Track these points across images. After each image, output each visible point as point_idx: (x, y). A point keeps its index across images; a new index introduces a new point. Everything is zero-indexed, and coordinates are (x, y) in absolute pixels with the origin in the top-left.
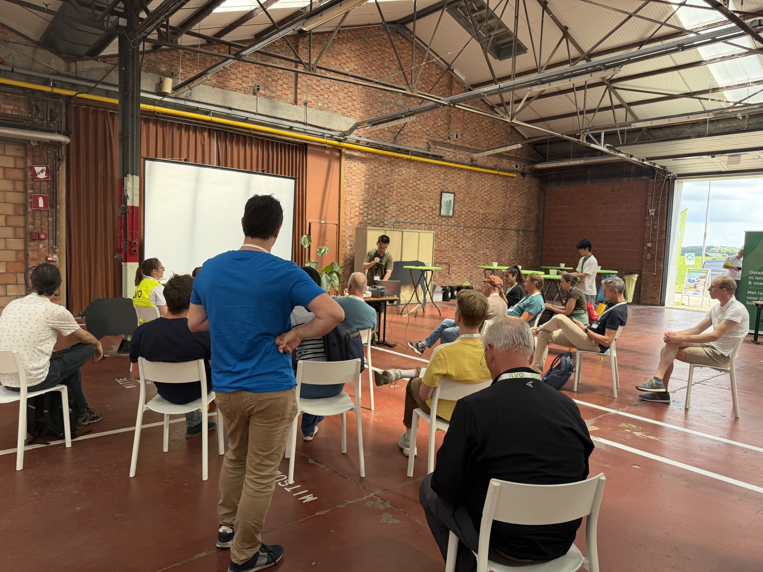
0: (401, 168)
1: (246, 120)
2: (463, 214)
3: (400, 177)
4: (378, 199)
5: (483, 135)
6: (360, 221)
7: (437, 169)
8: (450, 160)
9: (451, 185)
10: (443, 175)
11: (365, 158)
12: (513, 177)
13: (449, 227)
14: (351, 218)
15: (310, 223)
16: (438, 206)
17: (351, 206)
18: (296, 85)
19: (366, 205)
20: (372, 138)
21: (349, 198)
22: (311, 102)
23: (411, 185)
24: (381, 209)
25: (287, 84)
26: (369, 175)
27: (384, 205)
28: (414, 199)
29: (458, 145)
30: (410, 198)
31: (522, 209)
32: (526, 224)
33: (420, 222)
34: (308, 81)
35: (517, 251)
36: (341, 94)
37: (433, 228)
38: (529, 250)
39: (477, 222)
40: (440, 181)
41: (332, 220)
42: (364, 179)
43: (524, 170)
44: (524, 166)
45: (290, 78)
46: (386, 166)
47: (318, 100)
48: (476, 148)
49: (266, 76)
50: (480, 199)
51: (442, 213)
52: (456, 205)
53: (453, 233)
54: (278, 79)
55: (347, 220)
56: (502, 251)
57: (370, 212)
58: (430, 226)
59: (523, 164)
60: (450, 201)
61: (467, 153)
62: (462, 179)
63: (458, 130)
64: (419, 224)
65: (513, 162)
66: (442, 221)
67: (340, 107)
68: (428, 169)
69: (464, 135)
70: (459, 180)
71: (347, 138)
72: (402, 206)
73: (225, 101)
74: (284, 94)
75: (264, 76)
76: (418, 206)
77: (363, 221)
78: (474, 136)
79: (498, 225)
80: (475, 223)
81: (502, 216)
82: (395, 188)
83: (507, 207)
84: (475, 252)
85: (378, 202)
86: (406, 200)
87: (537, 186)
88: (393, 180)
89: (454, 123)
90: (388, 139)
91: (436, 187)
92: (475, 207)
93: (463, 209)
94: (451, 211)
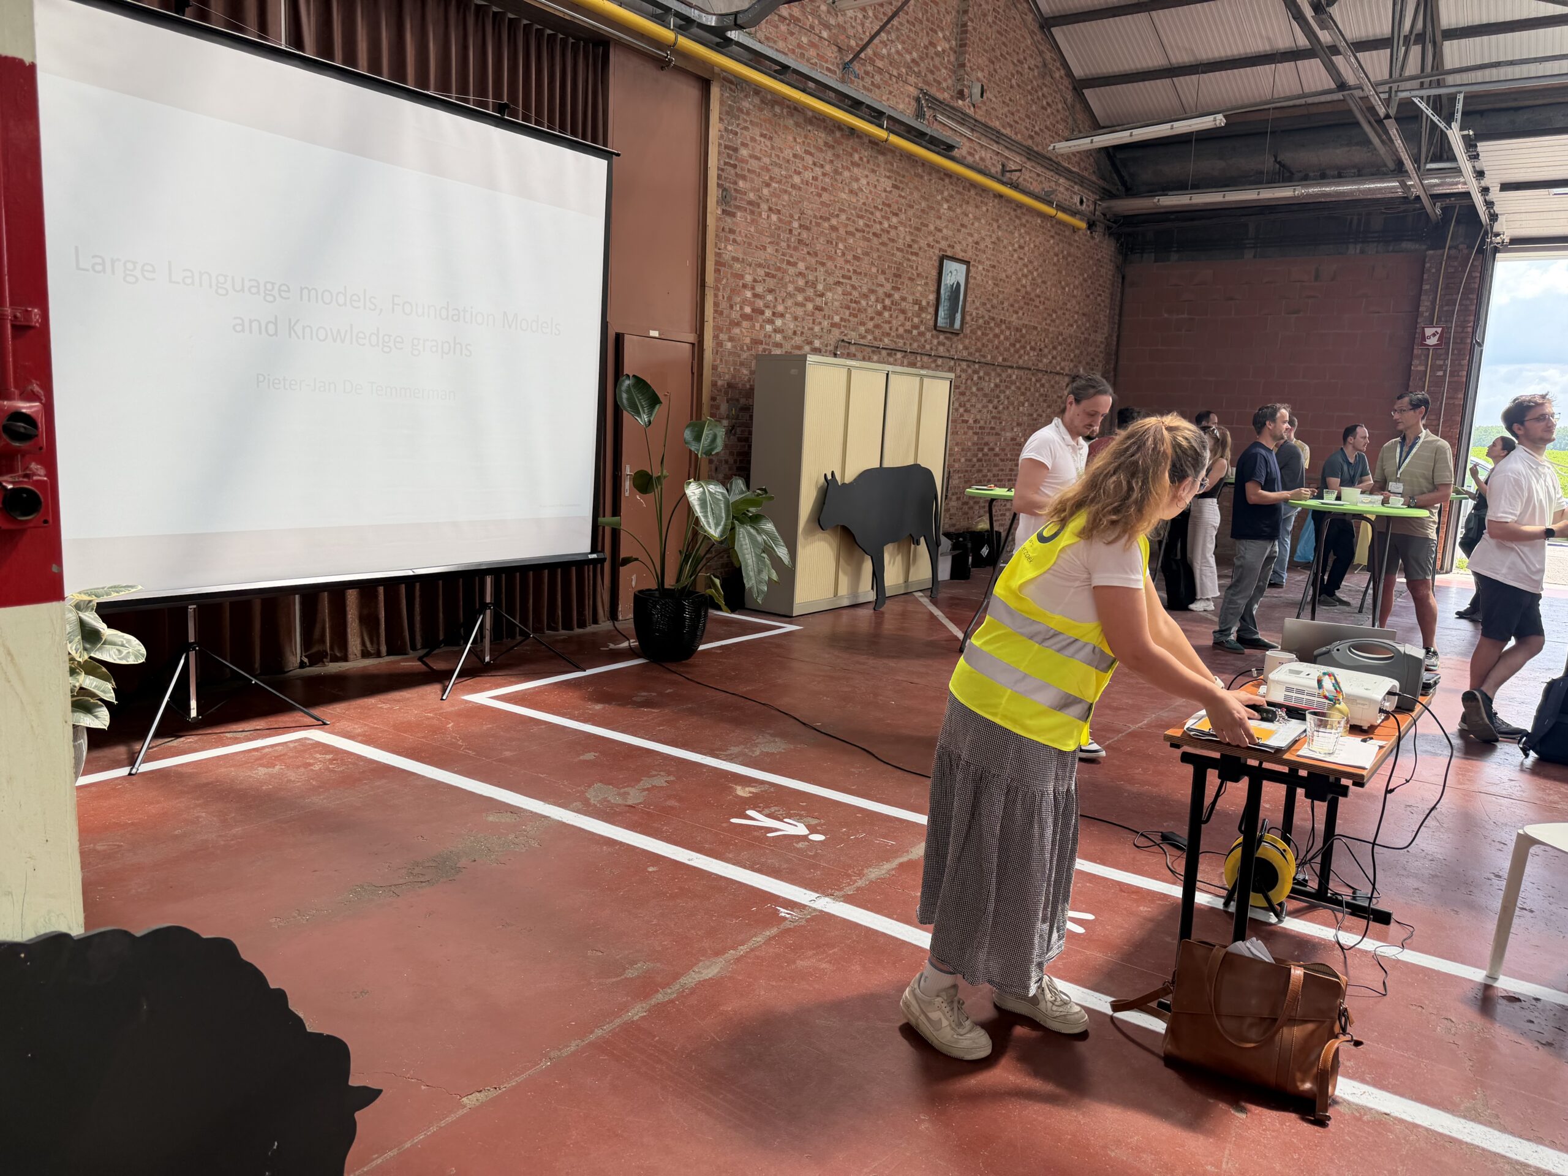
0: (856, 170)
2: (979, 327)
3: (854, 200)
4: (801, 266)
5: (1023, 102)
7: (934, 185)
8: (966, 160)
9: (961, 237)
10: (945, 206)
12: (1075, 230)
13: (952, 363)
16: (932, 297)
19: (770, 283)
21: (727, 254)
23: (877, 228)
24: (807, 299)
27: (814, 285)
28: (883, 272)
29: (978, 117)
30: (874, 270)
31: (1084, 319)
33: (893, 345)
37: (919, 364)
39: (1006, 349)
40: (938, 222)
41: (680, 329)
43: (1093, 212)
44: (1095, 204)
46: (821, 155)
48: (1013, 137)
51: (940, 321)
55: (721, 331)
57: (780, 308)
58: (913, 357)
59: (1093, 197)
60: (958, 284)
61: (995, 147)
62: (983, 221)
64: (892, 351)
65: (1076, 188)
66: (939, 343)
68: (918, 180)
70: (976, 224)
72: (855, 294)
76: (889, 296)
79: (1041, 361)
80: (1001, 354)
81: (1051, 335)
82: (842, 231)
83: (1060, 312)
84: (997, 434)
85: (800, 273)
86: (866, 275)
87: (1111, 261)
88: (838, 205)
89: (974, 49)
90: (828, 69)
91: (931, 239)
92: (1003, 309)
93: (981, 311)
94: (958, 316)
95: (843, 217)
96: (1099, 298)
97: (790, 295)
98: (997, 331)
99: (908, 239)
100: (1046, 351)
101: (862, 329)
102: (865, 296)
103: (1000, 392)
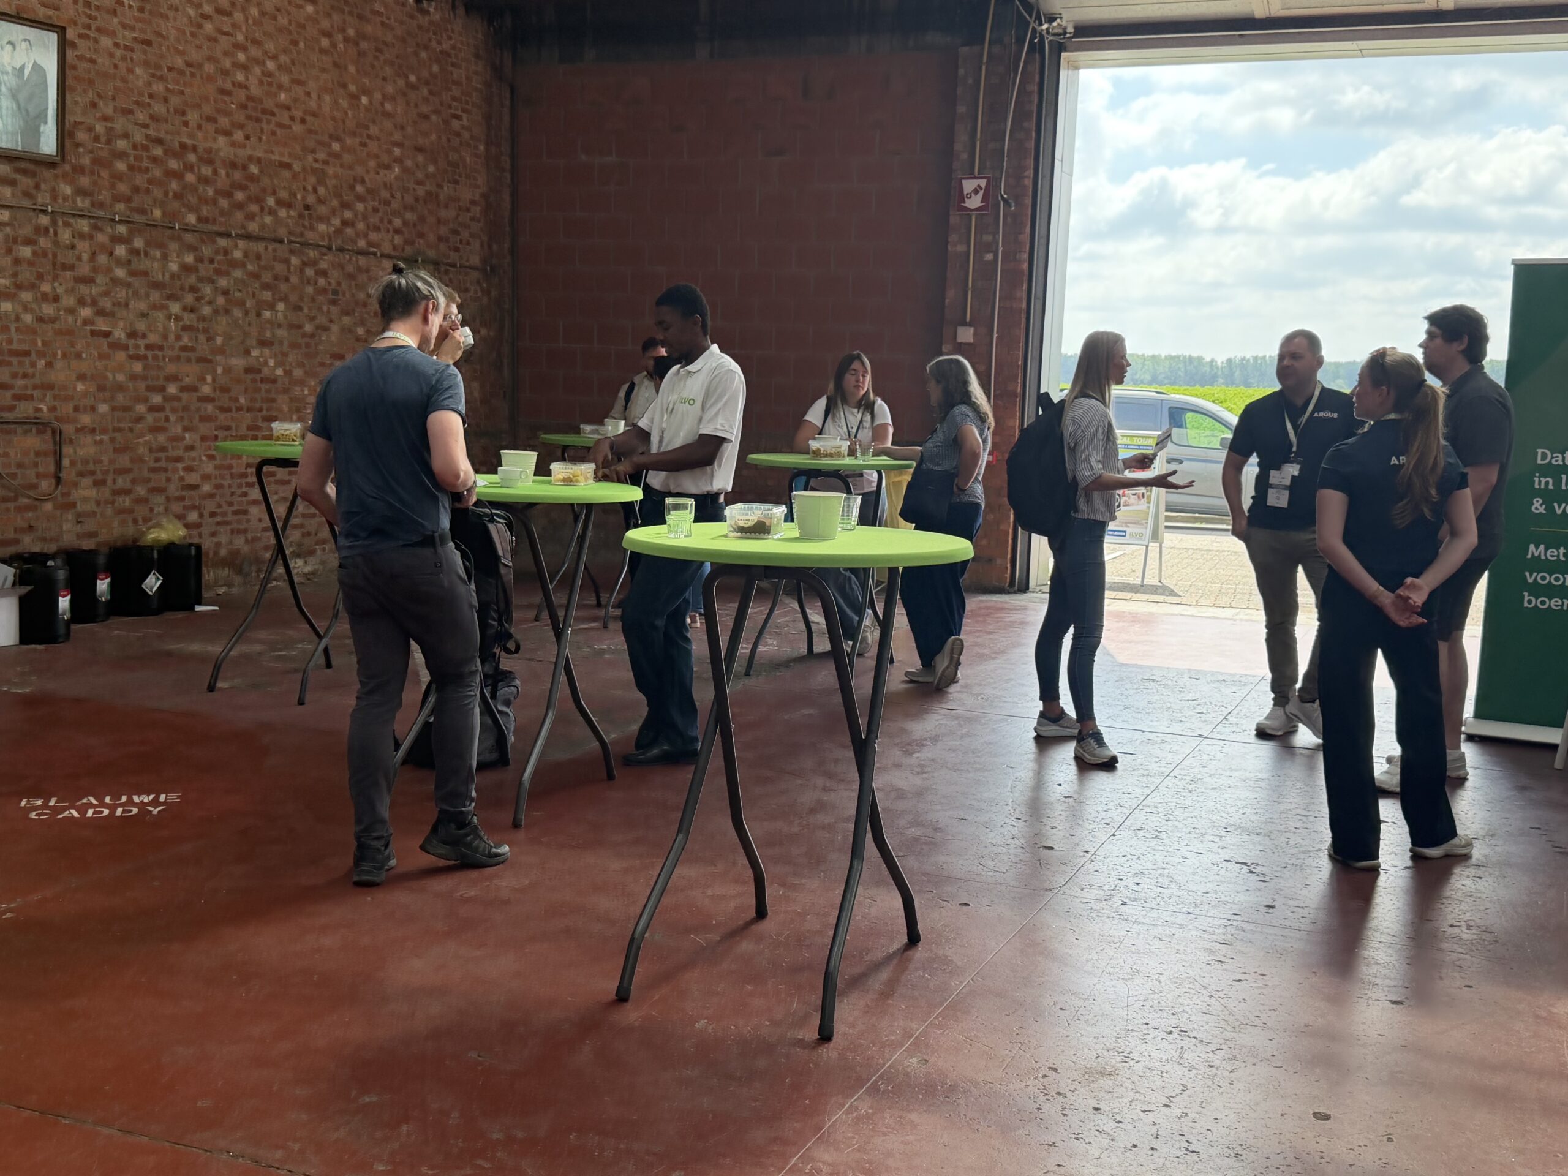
2: (121, 155)
13: (44, 220)
31: (420, 158)
32: (443, 231)
39: (204, 201)
50: (210, 79)
52: (79, 100)
53: (69, 257)
60: (39, 69)
79: (312, 228)
80: (191, 209)
81: (331, 182)
83: (349, 141)
84: (201, 360)
87: (477, 56)
92: (186, 124)
93: (120, 124)
94: (48, 130)
96: (455, 124)
98: (173, 164)
100: (323, 210)
103: (201, 280)
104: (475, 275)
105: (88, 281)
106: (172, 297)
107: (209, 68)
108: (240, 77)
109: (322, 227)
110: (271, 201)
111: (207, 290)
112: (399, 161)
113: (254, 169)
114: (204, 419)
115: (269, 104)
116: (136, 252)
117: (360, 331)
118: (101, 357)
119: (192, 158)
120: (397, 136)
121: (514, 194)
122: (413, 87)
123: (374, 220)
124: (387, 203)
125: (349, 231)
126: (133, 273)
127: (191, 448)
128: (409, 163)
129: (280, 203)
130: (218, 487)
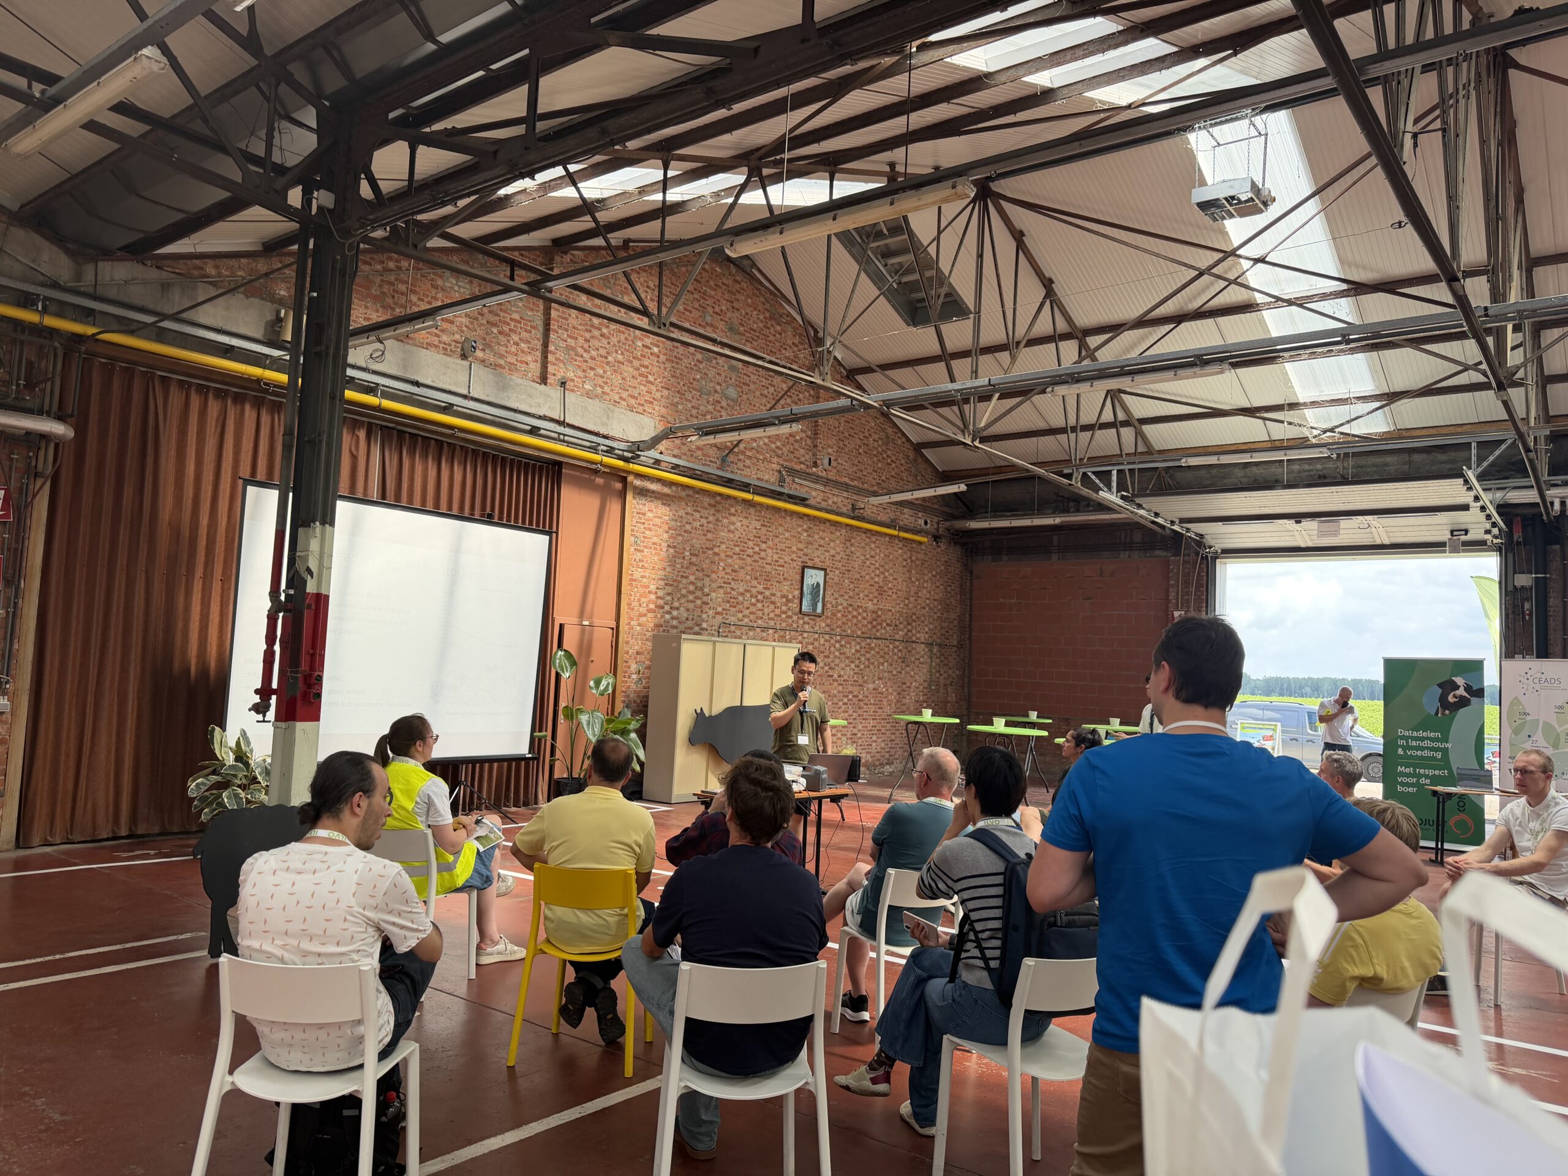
0: (732, 518)
1: (448, 409)
2: (839, 611)
3: (732, 536)
4: (692, 578)
5: (870, 462)
6: (656, 621)
7: (795, 521)
8: (818, 506)
9: (818, 553)
10: (805, 534)
11: (668, 495)
12: (920, 543)
13: (817, 636)
14: (641, 615)
15: (561, 625)
16: (797, 593)
17: (642, 590)
18: (545, 345)
19: (669, 589)
20: (683, 457)
21: (637, 574)
22: (573, 380)
23: (750, 552)
24: (697, 598)
25: (529, 342)
26: (676, 530)
27: (701, 589)
28: (756, 579)
29: (829, 477)
30: (748, 577)
31: (936, 603)
32: (943, 631)
33: (766, 625)
34: (569, 340)
35: (930, 685)
36: (628, 370)
37: (788, 637)
38: (948, 682)
39: (863, 626)
40: (800, 546)
41: (604, 619)
42: (666, 536)
43: (938, 530)
44: (938, 523)
45: (533, 331)
46: (706, 512)
47: (586, 377)
48: (861, 486)
49: (488, 322)
50: (868, 581)
51: (805, 608)
52: (828, 593)
54: (510, 330)
55: (632, 619)
56: (905, 684)
57: (676, 604)
58: (782, 633)
59: (936, 519)
60: (818, 584)
61: (845, 494)
62: (838, 542)
63: (830, 450)
64: (764, 629)
65: (920, 514)
66: (804, 623)
67: (625, 395)
68: (781, 521)
69: (839, 461)
70: (832, 544)
71: (639, 456)
72: (734, 593)
73: (405, 367)
74: (521, 362)
75: (485, 322)
76: (761, 593)
77: (662, 623)
78: (856, 462)
79: (897, 634)
80: (860, 629)
81: (905, 615)
82: (723, 555)
83: (912, 599)
84: (860, 685)
85: (691, 583)
86: (742, 581)
87: (957, 561)
88: (719, 540)
89: (824, 436)
90: (711, 461)
91: (794, 556)
92: (860, 598)
93: (840, 601)
94: (820, 605)
95: (723, 547)
96: (949, 588)
97: (684, 596)
98: (855, 613)
99: (776, 557)
100: (901, 626)
101: (740, 615)
102: (742, 594)
103: (861, 655)
104: (955, 649)
105: (828, 657)
106: (851, 662)
107: (867, 577)
108: (877, 579)
109: (901, 633)
110: (884, 624)
111: (863, 659)
112: (928, 605)
113: (880, 613)
114: (860, 708)
115: (885, 588)
116: (842, 646)
117: (912, 673)
118: (831, 684)
119: (861, 610)
120: (928, 596)
121: (970, 615)
122: (934, 576)
123: (919, 629)
124: (923, 622)
125: (910, 634)
126: (841, 654)
127: (855, 719)
128: (931, 606)
129: (887, 625)
130: (863, 734)
